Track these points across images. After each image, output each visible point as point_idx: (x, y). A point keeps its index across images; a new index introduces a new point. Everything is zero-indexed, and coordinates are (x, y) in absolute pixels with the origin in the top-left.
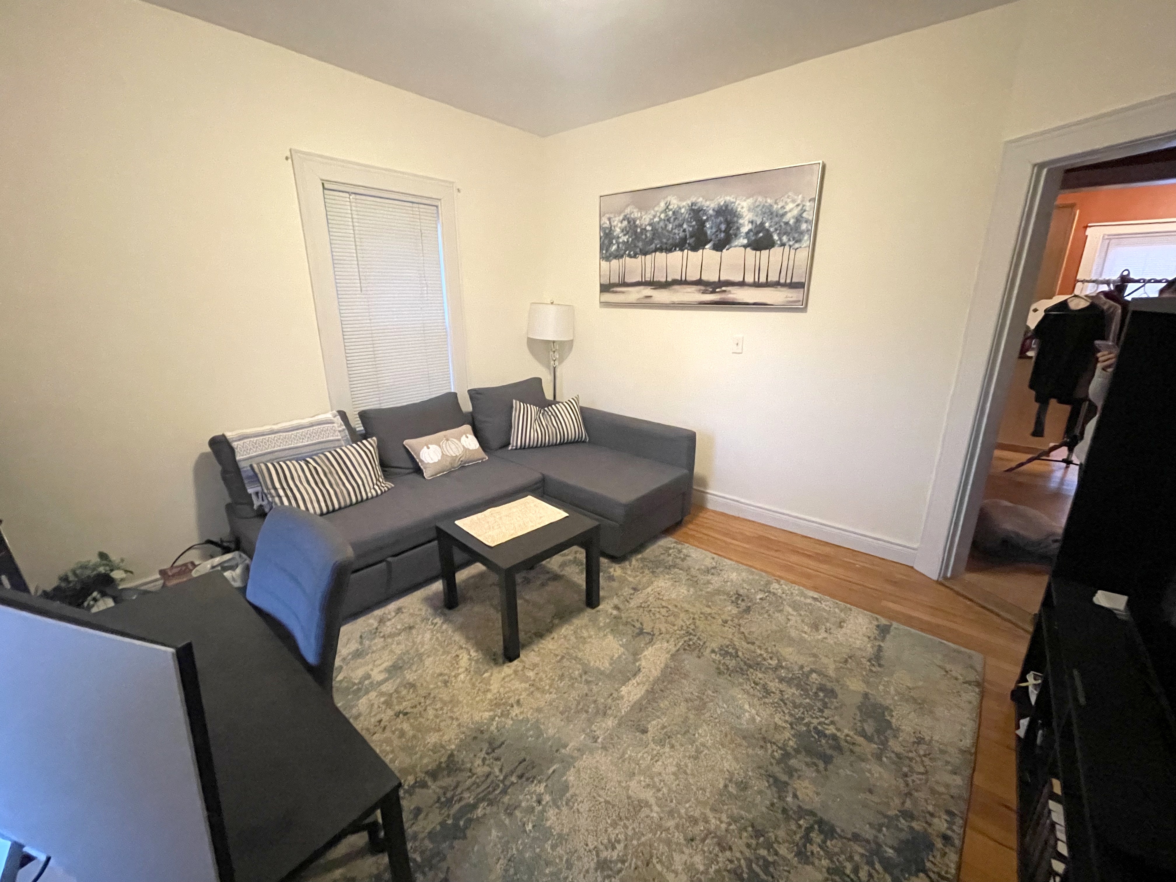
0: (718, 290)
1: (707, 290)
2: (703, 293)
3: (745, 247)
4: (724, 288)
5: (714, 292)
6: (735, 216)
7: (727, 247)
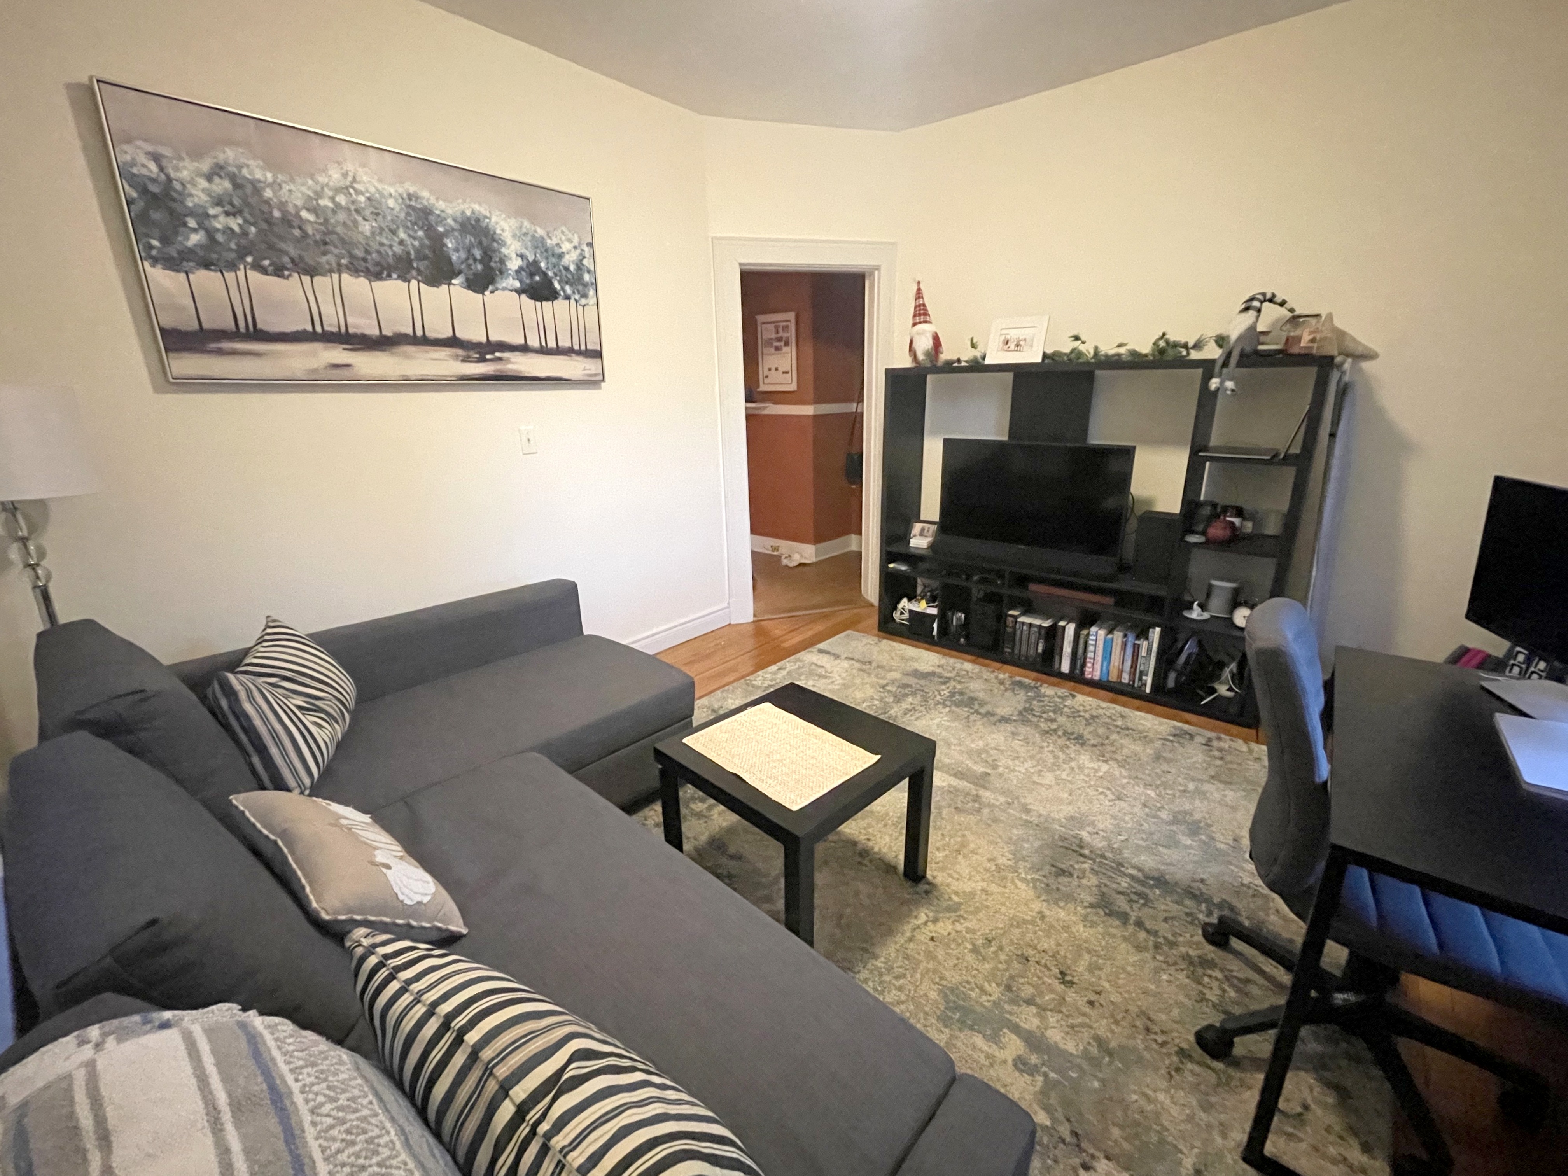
0: (488, 357)
1: (469, 357)
2: (463, 361)
3: (520, 292)
4: (498, 354)
5: (482, 360)
6: (494, 240)
7: (490, 288)
